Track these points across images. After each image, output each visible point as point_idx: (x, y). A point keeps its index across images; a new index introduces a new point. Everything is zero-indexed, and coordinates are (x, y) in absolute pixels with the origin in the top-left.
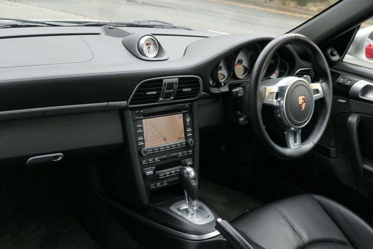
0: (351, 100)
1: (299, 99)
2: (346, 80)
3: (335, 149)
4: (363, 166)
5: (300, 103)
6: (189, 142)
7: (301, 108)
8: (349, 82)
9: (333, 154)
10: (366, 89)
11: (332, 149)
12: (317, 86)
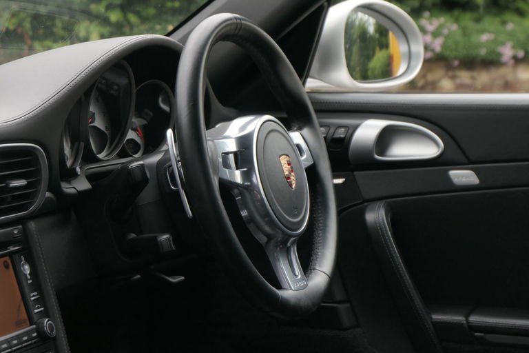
0: (356, 173)
1: (282, 162)
2: (332, 131)
3: (347, 305)
4: (431, 318)
5: (287, 173)
6: (47, 328)
7: (291, 185)
8: (343, 130)
9: (347, 320)
10: (385, 138)
11: (340, 306)
12: (296, 137)
